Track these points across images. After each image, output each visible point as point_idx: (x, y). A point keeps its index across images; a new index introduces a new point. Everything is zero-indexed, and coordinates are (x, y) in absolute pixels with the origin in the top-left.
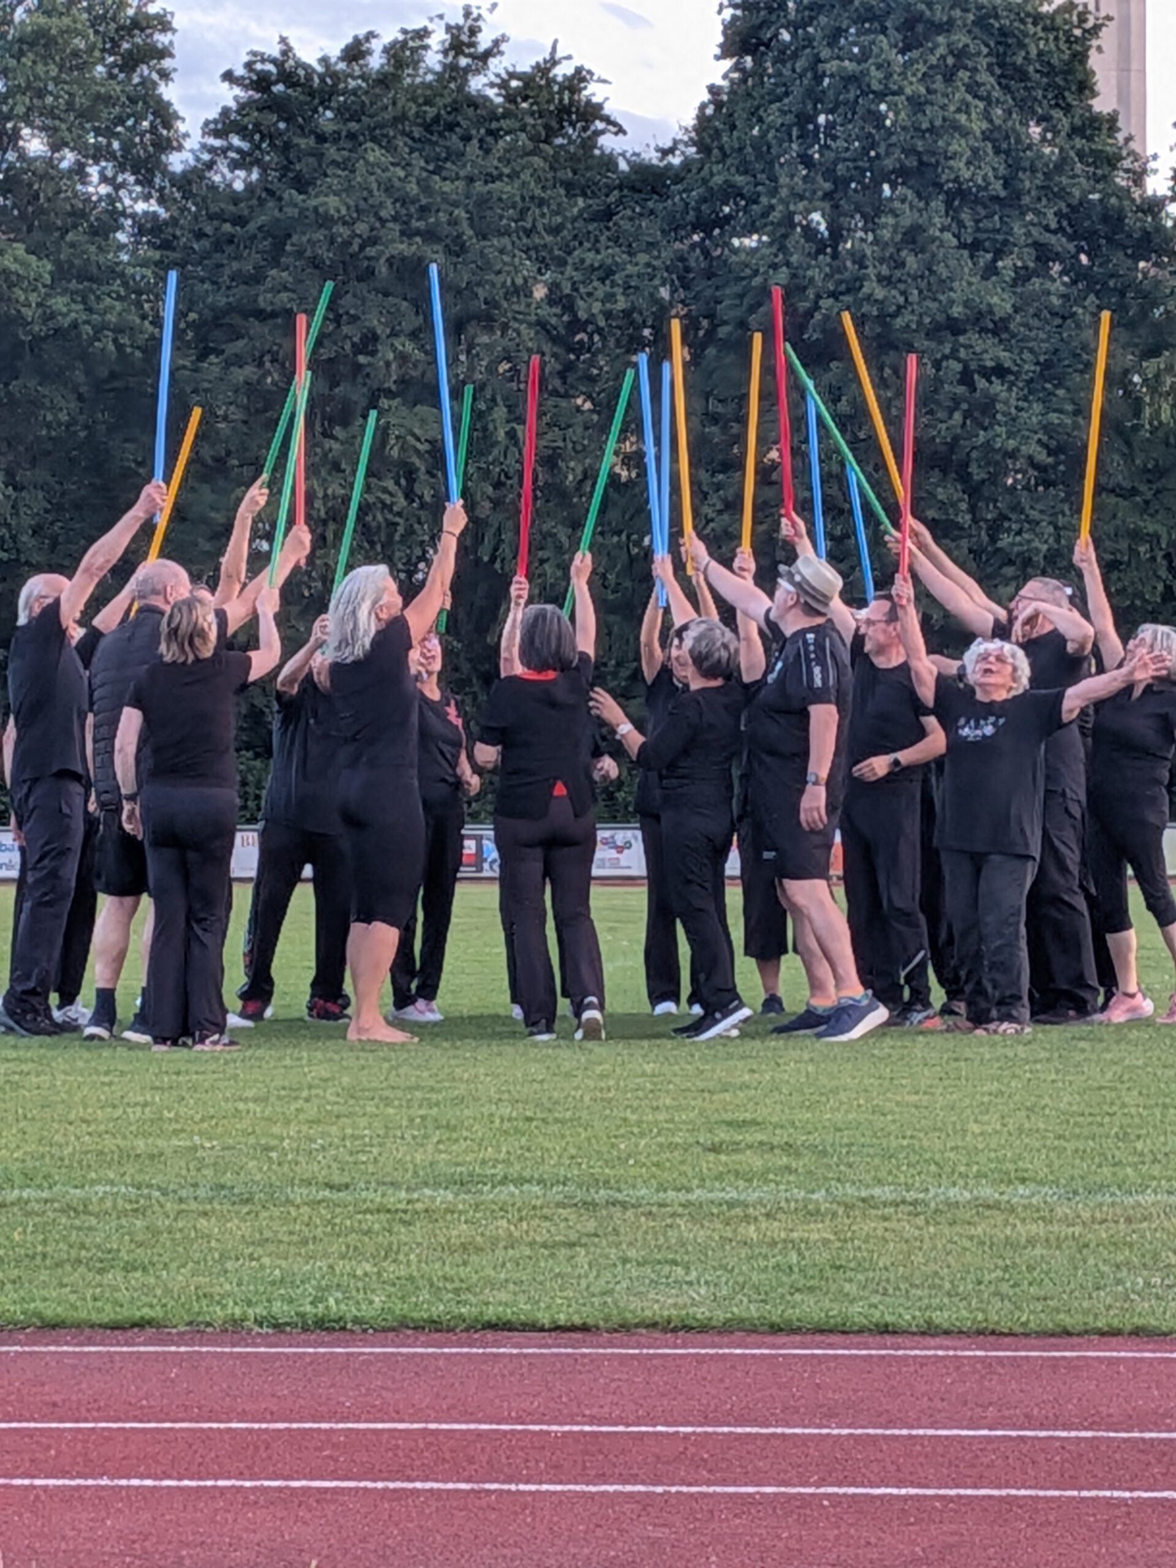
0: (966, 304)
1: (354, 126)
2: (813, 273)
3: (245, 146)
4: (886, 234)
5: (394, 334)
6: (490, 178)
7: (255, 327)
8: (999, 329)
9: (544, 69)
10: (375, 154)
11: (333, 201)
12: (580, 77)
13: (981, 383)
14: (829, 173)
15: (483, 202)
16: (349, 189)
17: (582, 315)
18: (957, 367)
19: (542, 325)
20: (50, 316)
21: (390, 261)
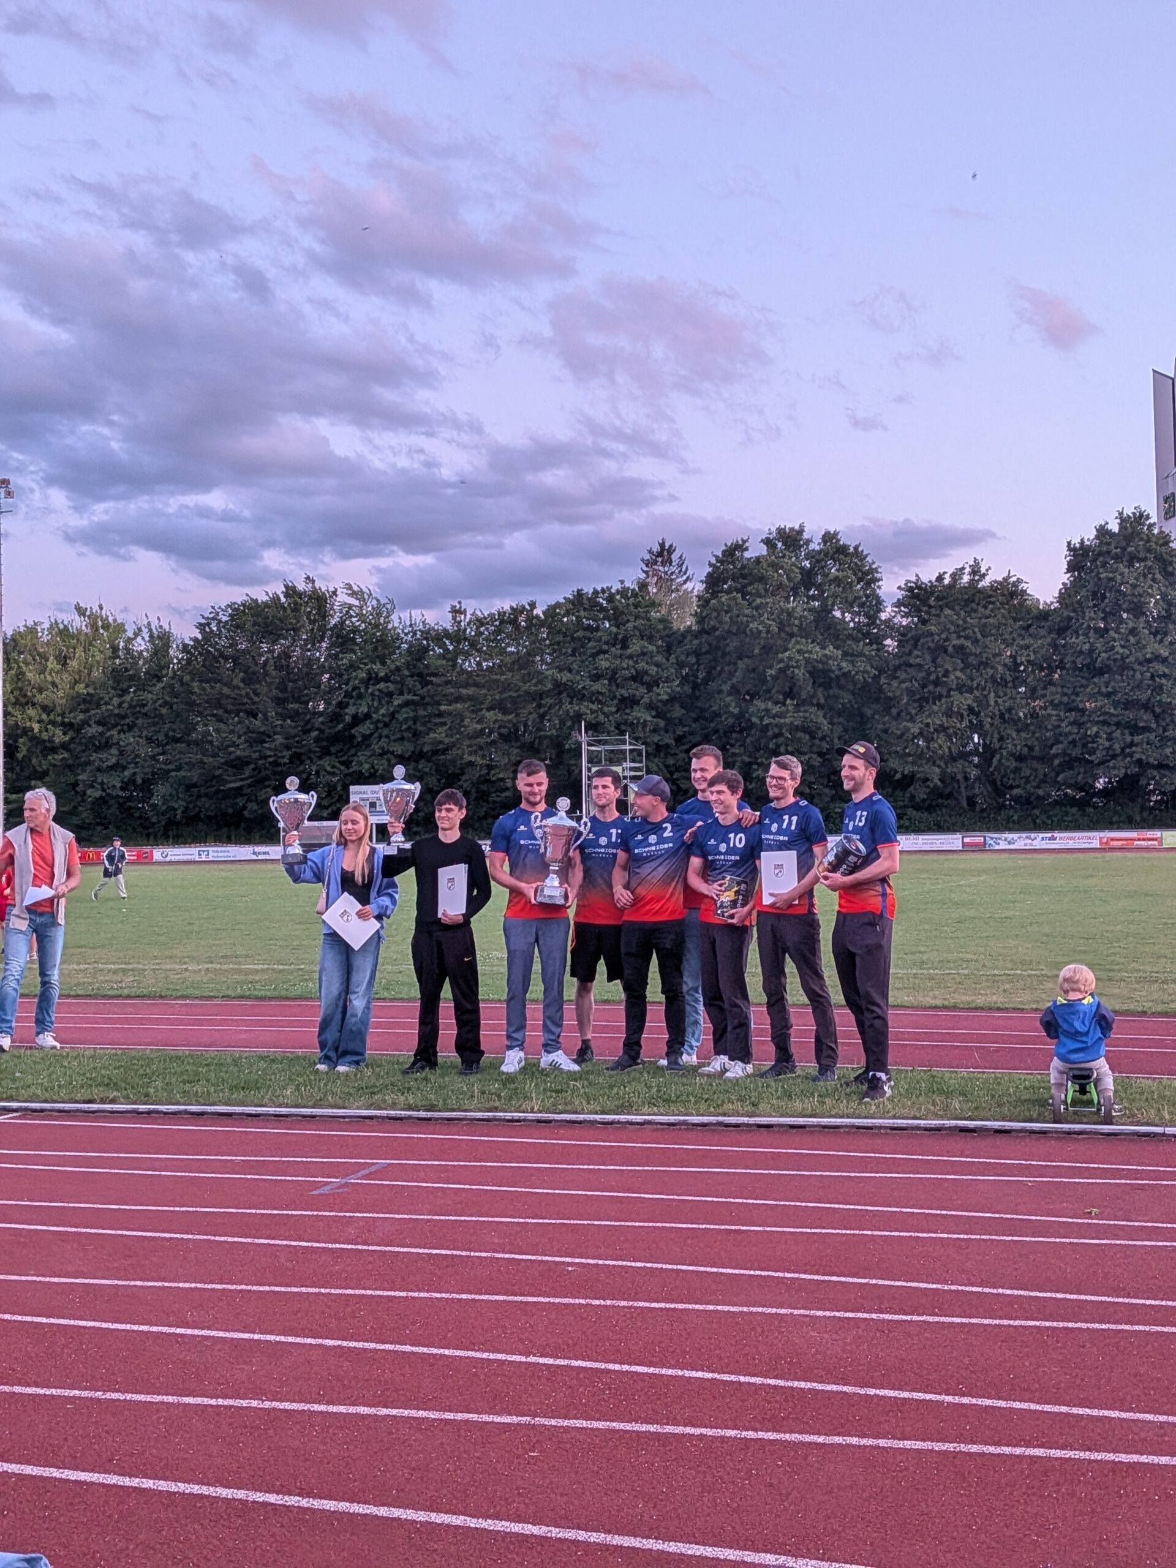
0: (1152, 653)
1: (940, 603)
2: (1098, 645)
3: (906, 610)
4: (1123, 631)
5: (955, 670)
6: (987, 617)
7: (910, 670)
8: (1164, 661)
9: (1006, 579)
10: (947, 611)
11: (933, 628)
12: (1019, 581)
13: (1157, 679)
14: (1104, 611)
15: (985, 625)
16: (939, 624)
17: (1019, 661)
18: (1148, 675)
19: (1005, 665)
20: (840, 669)
21: (954, 646)
